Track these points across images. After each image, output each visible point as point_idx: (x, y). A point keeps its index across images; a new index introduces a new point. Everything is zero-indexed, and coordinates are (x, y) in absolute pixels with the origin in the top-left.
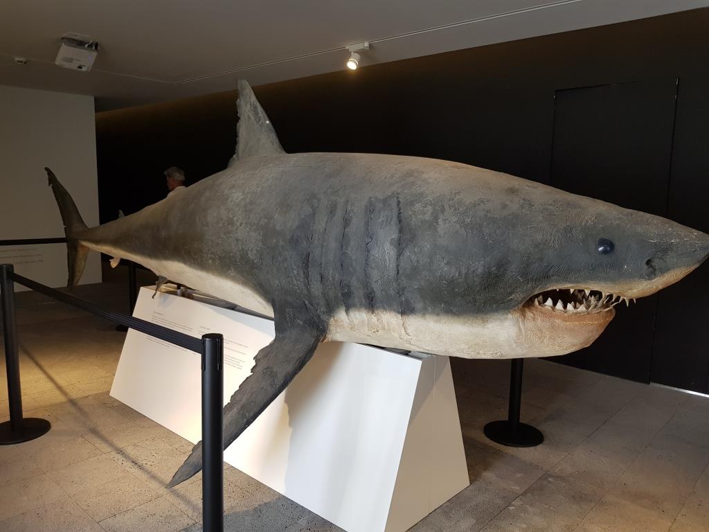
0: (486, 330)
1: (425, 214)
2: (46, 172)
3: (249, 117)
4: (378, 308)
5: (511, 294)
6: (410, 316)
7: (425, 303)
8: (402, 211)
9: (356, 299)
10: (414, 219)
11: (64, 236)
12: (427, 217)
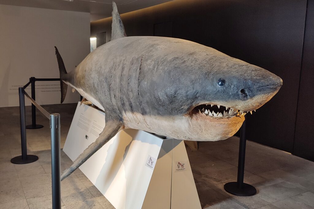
0: (175, 124)
1: (150, 65)
2: (55, 48)
3: (114, 20)
4: (134, 111)
5: (182, 106)
6: (146, 116)
7: (150, 109)
8: (142, 64)
9: (127, 107)
10: (146, 68)
11: (59, 78)
12: (151, 67)
